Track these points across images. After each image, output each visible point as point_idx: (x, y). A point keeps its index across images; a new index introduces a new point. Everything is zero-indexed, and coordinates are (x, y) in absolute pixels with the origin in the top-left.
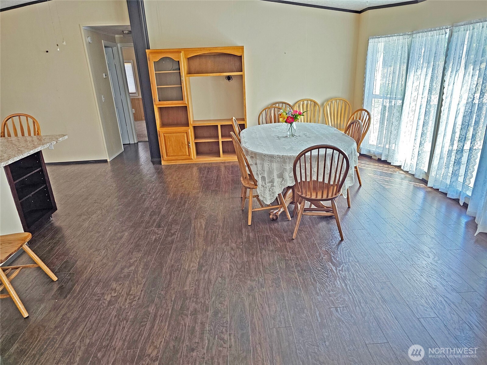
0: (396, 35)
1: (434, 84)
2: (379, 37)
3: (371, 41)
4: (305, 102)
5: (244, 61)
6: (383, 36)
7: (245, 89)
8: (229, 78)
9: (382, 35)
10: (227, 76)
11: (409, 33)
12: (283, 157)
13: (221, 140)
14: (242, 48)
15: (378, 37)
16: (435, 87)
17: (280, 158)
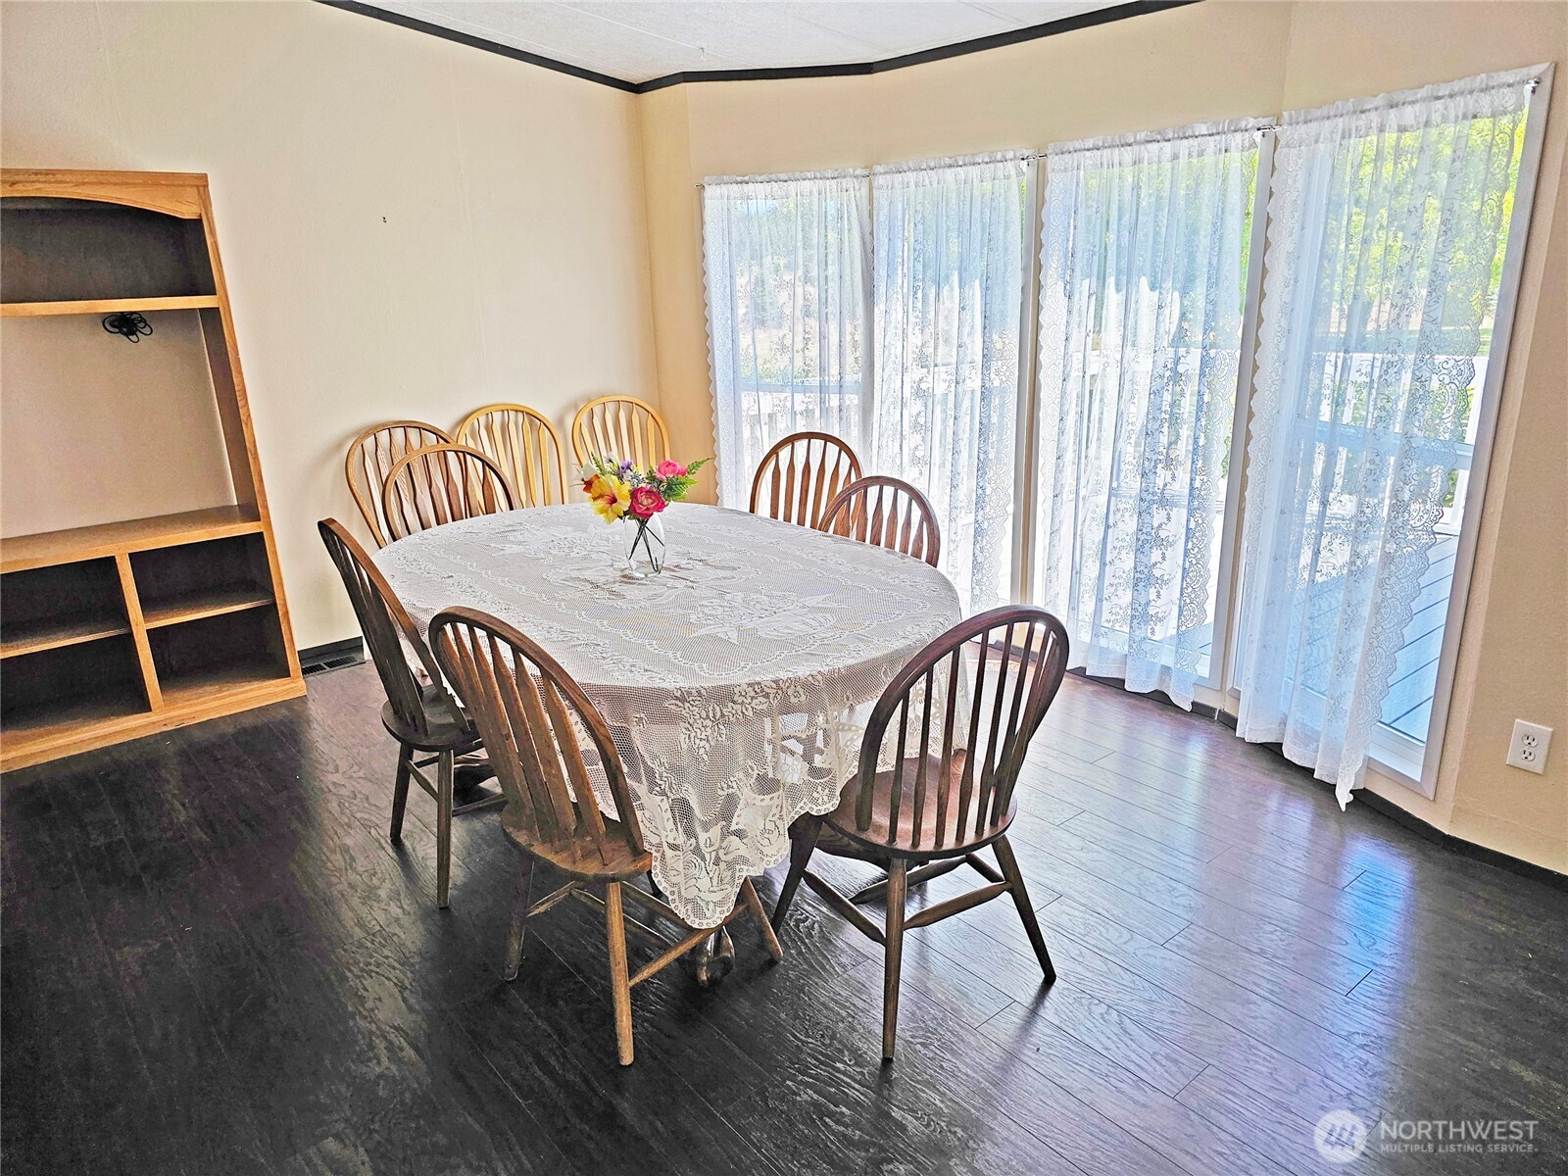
0: (809, 175)
1: (995, 337)
2: (746, 178)
3: (712, 193)
4: (497, 416)
5: (215, 244)
6: (759, 179)
7: (240, 373)
8: (126, 324)
9: (754, 174)
10: (113, 314)
11: (858, 172)
12: (779, 688)
13: (141, 626)
14: (201, 183)
15: (739, 179)
16: (999, 346)
17: (767, 696)
